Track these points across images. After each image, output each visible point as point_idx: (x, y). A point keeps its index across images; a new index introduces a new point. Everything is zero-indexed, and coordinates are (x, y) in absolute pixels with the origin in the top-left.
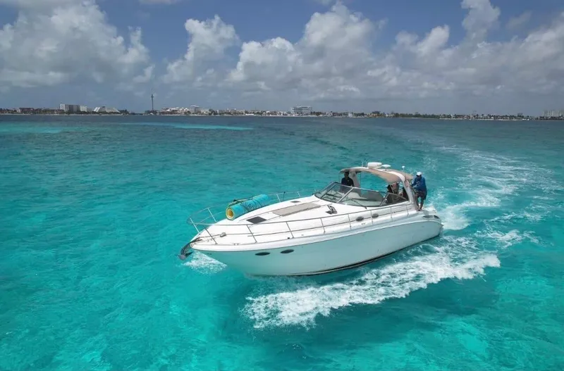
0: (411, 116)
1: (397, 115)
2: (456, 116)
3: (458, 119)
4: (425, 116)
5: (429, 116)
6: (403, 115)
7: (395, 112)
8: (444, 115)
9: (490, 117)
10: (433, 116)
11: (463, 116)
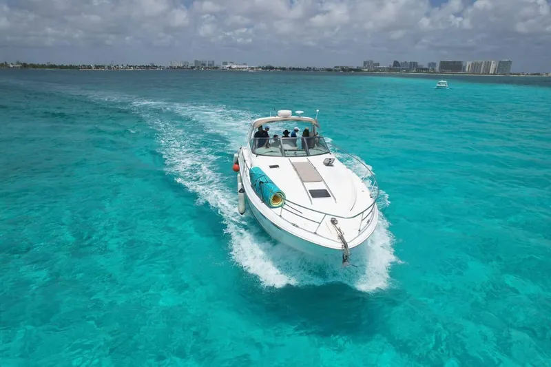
0: (43, 66)
1: (25, 65)
2: (97, 67)
3: (100, 69)
4: (61, 67)
5: (66, 67)
6: (34, 66)
7: (23, 62)
8: (84, 66)
9: (130, 66)
10: (71, 67)
11: (104, 67)
